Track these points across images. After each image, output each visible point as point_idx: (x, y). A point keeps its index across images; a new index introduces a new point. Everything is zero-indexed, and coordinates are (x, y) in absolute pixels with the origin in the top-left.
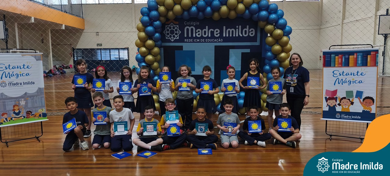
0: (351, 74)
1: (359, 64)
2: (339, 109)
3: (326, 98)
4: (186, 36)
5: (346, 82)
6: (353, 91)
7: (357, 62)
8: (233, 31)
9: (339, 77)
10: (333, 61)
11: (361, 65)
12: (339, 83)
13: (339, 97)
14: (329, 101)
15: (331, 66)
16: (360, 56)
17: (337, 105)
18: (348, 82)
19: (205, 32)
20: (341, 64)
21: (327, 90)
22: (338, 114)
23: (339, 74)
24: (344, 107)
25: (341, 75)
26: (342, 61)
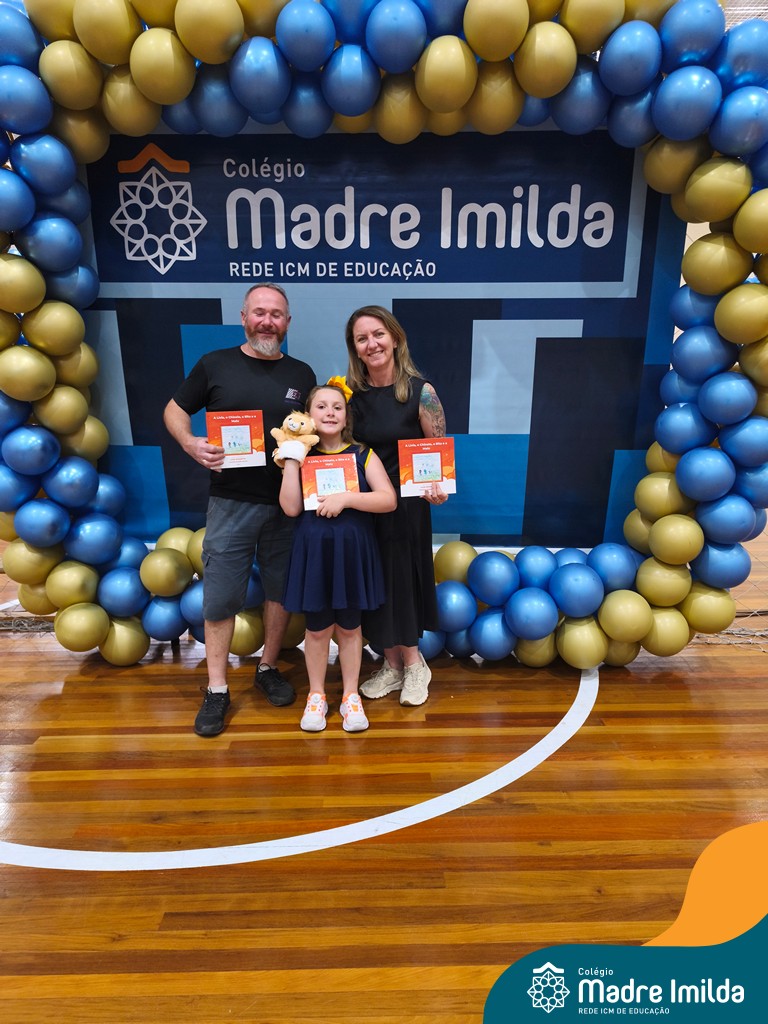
4: (233, 243)
8: (492, 219)
19: (340, 220)
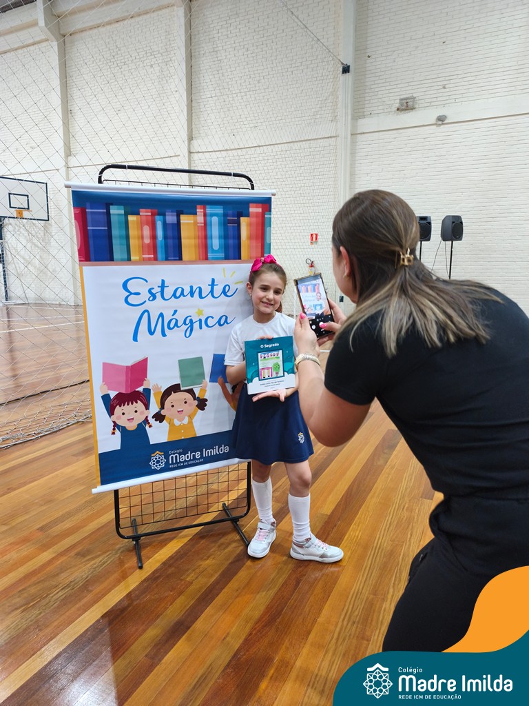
0: (192, 293)
1: (214, 251)
2: (158, 434)
3: (105, 398)
5: (176, 324)
6: (201, 358)
7: (209, 241)
9: (149, 305)
10: (121, 237)
11: (222, 255)
12: (151, 333)
13: (156, 387)
14: (118, 410)
15: (111, 259)
16: (215, 220)
17: (152, 421)
18: (185, 323)
20: (153, 248)
21: (106, 366)
22: (158, 455)
23: (150, 291)
24: (177, 422)
25: (155, 298)
26: (154, 237)
